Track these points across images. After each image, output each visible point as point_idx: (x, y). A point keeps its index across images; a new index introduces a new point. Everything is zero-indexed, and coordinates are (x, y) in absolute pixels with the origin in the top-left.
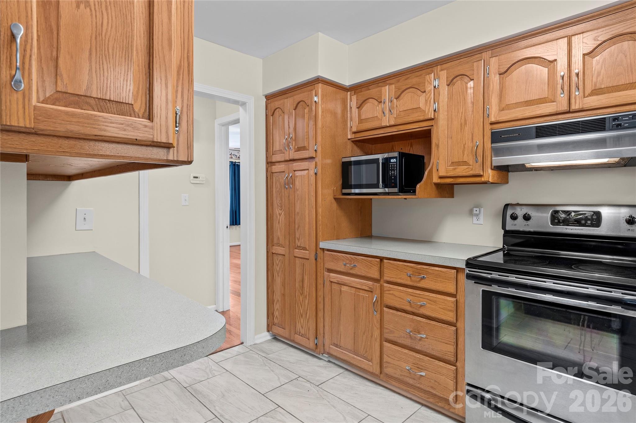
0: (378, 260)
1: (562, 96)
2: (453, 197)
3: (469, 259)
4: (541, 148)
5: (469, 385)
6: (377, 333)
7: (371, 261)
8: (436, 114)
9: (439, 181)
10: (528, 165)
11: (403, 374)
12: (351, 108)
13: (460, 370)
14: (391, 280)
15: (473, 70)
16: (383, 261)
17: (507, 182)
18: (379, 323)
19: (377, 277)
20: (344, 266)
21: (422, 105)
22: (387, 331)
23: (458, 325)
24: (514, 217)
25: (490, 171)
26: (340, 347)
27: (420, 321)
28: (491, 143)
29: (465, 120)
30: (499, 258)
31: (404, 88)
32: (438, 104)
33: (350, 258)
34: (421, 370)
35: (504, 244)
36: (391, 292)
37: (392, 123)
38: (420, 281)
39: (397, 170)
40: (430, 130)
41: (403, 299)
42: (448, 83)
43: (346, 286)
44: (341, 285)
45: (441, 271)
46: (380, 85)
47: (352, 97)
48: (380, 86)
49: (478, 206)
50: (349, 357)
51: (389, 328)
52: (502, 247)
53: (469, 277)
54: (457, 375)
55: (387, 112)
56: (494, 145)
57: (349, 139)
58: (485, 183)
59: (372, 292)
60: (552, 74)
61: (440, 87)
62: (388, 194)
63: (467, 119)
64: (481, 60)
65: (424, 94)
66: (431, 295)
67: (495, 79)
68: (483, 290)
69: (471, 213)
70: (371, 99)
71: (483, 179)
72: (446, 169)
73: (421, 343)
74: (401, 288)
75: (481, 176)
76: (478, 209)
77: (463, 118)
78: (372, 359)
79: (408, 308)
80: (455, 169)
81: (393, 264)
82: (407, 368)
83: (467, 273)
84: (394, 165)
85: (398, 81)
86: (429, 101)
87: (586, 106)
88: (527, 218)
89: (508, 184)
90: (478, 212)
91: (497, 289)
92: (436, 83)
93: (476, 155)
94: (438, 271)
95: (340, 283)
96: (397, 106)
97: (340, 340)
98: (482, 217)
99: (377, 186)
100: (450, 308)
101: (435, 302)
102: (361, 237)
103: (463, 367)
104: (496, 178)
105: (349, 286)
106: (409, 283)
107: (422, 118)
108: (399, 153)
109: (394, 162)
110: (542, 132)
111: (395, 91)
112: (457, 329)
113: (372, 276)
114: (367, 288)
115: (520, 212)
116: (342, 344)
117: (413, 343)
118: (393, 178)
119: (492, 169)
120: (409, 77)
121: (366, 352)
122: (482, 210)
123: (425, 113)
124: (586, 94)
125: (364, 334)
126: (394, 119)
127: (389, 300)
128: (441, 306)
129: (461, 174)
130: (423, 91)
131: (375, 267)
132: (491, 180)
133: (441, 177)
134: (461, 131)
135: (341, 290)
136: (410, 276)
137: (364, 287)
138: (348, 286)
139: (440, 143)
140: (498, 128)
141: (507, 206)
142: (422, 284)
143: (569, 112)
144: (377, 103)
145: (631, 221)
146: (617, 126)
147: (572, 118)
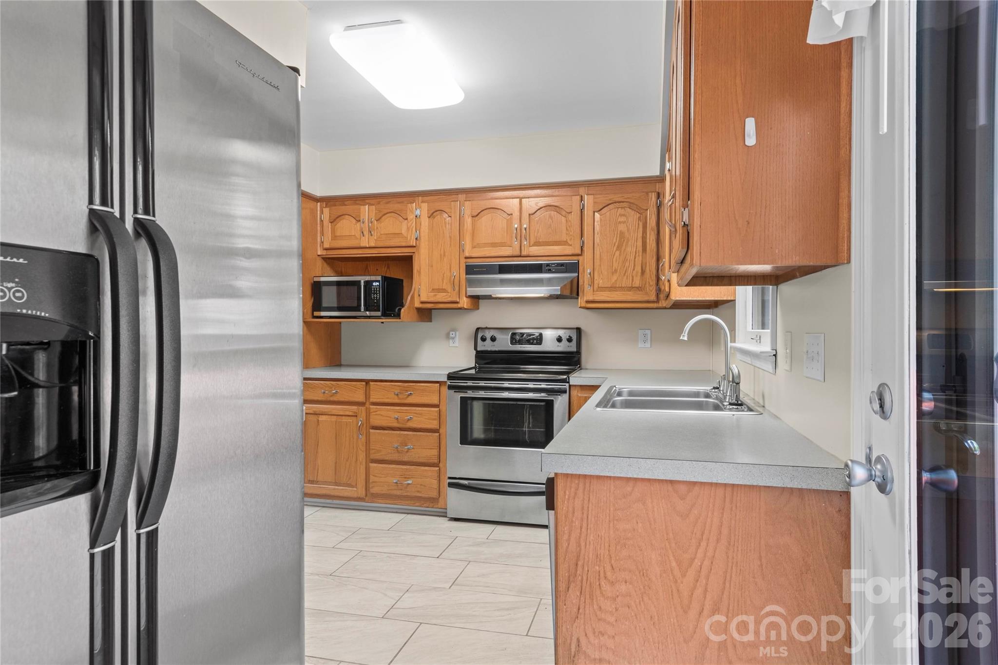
0: (364, 383)
1: (516, 243)
2: (431, 321)
3: (449, 373)
4: (503, 282)
5: (450, 478)
6: (362, 456)
7: (356, 385)
8: (418, 242)
9: (421, 306)
10: (493, 296)
11: (390, 488)
12: (322, 221)
13: (442, 470)
14: (378, 401)
15: (451, 208)
16: (370, 384)
17: (478, 309)
18: (365, 446)
19: (363, 400)
20: (322, 394)
21: (404, 231)
22: (373, 451)
23: (441, 431)
24: (484, 339)
25: (465, 299)
26: (317, 482)
27: (408, 435)
28: (466, 275)
29: (444, 252)
30: (473, 371)
31: (386, 211)
32: (419, 232)
33: (330, 385)
34: (407, 478)
35: (476, 363)
36: (378, 413)
37: (373, 244)
38: (407, 398)
39: (379, 293)
40: (412, 256)
41: (390, 417)
42: (429, 216)
43: (325, 415)
44: (318, 415)
45: (427, 386)
46: (357, 202)
47: (324, 209)
48: (358, 204)
49: (454, 330)
50: (331, 489)
51: (376, 448)
52: (474, 366)
53: (450, 387)
54: (439, 474)
55: (366, 233)
56: (468, 276)
57: (319, 255)
58: (460, 309)
59: (357, 416)
60: (509, 223)
61: (422, 217)
62: (369, 317)
63: (446, 250)
64: (457, 201)
65: (406, 221)
66: (417, 408)
67: (468, 221)
68: (461, 397)
69: (448, 336)
70: (347, 216)
71: (459, 306)
72: (428, 295)
73: (408, 454)
74: (389, 407)
75: (457, 303)
76: (454, 333)
77: (442, 250)
78: (356, 484)
79: (396, 425)
80: (435, 295)
81: (381, 386)
82: (395, 481)
83: (449, 385)
84: (377, 288)
85: (379, 203)
86: (411, 230)
87: (531, 254)
88: (493, 339)
89: (478, 311)
90: (454, 336)
91: (471, 394)
92: (418, 212)
93: (454, 284)
94: (424, 386)
95: (317, 413)
96: (377, 228)
97: (317, 475)
98: (457, 339)
99: (358, 309)
100: (434, 418)
101: (421, 414)
102: (330, 366)
103: (445, 466)
104: (469, 305)
105: (329, 415)
106: (397, 401)
107: (404, 244)
108: (382, 276)
109: (377, 286)
110: (503, 269)
111: (375, 213)
112: (440, 435)
113: (357, 400)
114: (351, 414)
115: (488, 334)
116: (320, 478)
117: (400, 456)
118: (375, 301)
119: (466, 297)
120: (390, 202)
121: (350, 478)
122: (457, 333)
123: (407, 239)
124: (531, 245)
125: (347, 461)
126: (374, 241)
127: (376, 420)
128: (426, 417)
129: (440, 300)
130: (405, 217)
131: (360, 390)
132: (465, 307)
133: (422, 303)
134: (441, 260)
135: (318, 420)
136: (397, 395)
137: (347, 413)
138: (327, 415)
139: (422, 270)
140: (472, 262)
141: (478, 329)
142: (410, 400)
143: (520, 256)
144: (354, 221)
145: (559, 340)
146: (549, 271)
147: (523, 261)
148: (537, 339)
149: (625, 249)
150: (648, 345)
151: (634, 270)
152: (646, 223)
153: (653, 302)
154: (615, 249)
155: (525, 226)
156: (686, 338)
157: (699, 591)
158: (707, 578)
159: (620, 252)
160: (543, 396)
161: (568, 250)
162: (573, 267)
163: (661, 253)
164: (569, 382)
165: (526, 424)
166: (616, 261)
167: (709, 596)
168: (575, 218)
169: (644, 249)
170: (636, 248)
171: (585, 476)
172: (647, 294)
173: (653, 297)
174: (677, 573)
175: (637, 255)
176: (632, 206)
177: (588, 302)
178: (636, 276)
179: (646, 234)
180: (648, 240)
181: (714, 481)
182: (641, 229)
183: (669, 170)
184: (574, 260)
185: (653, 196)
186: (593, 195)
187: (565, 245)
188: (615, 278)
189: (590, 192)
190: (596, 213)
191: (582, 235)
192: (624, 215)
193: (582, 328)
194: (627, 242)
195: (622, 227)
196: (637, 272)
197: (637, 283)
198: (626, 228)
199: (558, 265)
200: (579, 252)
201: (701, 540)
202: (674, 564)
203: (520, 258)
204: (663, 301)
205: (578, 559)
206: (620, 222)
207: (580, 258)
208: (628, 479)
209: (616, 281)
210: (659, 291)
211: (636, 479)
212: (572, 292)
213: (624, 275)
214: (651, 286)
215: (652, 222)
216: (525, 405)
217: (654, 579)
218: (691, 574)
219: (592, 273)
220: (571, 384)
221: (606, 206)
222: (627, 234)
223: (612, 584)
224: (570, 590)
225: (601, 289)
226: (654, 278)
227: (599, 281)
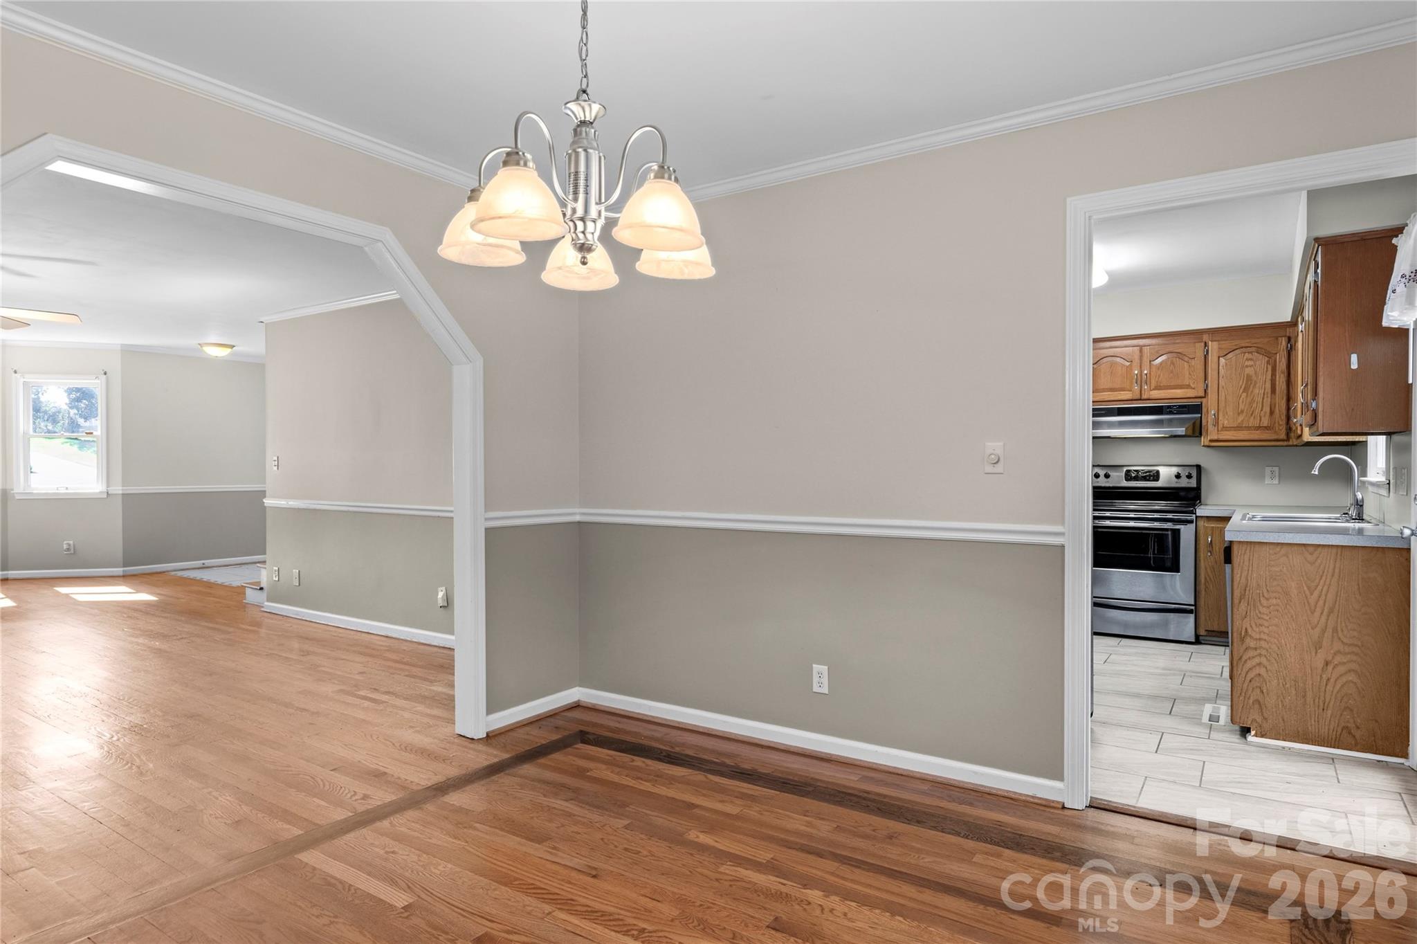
1: (1136, 388)
4: (1122, 424)
10: (1112, 437)
60: (1129, 369)
87: (1151, 397)
88: (1108, 476)
110: (1122, 412)
115: (1102, 472)
124: (1152, 389)
145: (1178, 476)
146: (1171, 413)
147: (1143, 403)
148: (1154, 476)
149: (1252, 391)
150: (1276, 481)
151: (1262, 410)
152: (1276, 366)
153: (1283, 440)
154: (1241, 391)
155: (1146, 372)
156: (1317, 473)
157: (1321, 602)
158: (1326, 596)
159: (1247, 394)
160: (1169, 525)
161: (1191, 393)
162: (1197, 409)
163: (1292, 395)
164: (1195, 514)
165: (1151, 551)
166: (1243, 402)
167: (1327, 605)
168: (1198, 364)
169: (1273, 390)
170: (1265, 390)
171: (1251, 542)
172: (1275, 432)
173: (1283, 436)
174: (1307, 592)
175: (1266, 396)
176: (1259, 350)
177: (1211, 441)
178: (1265, 416)
179: (1276, 377)
180: (1277, 383)
181: (1331, 544)
182: (1270, 373)
183: (1302, 331)
184: (1197, 401)
185: (1284, 341)
186: (1218, 341)
187: (1187, 388)
188: (1240, 419)
189: (1214, 339)
190: (1221, 358)
191: (1206, 379)
192: (1251, 359)
193: (1202, 465)
194: (1255, 385)
195: (1248, 371)
196: (1266, 413)
197: (1265, 422)
198: (1254, 372)
199: (1180, 407)
200: (1203, 395)
201: (1322, 576)
202: (1305, 588)
203: (1140, 401)
204: (1294, 440)
205: (1246, 586)
206: (1247, 366)
207: (1204, 401)
208: (1278, 544)
209: (1242, 421)
210: (1289, 430)
211: (1282, 544)
212: (1196, 431)
213: (1252, 415)
214: (1280, 425)
215: (1282, 365)
216: (1150, 534)
217: (1293, 596)
218: (1316, 593)
219: (1216, 415)
220: (1197, 515)
221: (1233, 351)
222: (1254, 378)
223: (1267, 599)
224: (1242, 603)
225: (1225, 428)
226: (1284, 417)
227: (1224, 421)
